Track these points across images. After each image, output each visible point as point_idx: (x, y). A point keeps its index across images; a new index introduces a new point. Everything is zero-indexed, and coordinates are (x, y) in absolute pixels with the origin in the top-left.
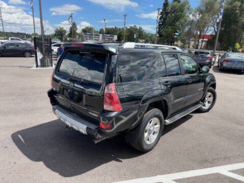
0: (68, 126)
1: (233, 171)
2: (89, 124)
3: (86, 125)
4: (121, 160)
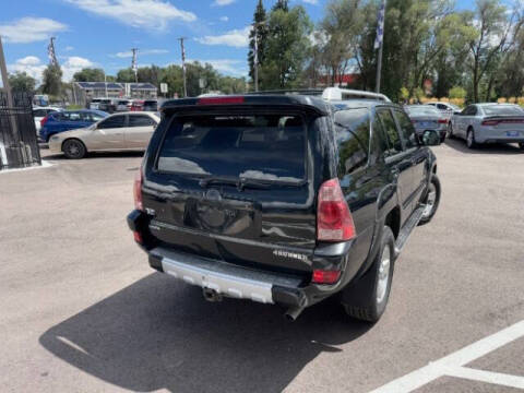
0: (214, 291)
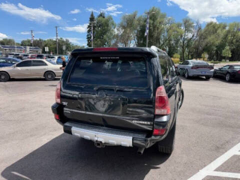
0: (101, 142)
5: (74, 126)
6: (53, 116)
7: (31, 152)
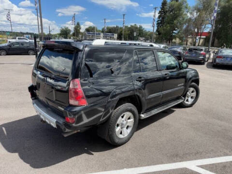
1: (202, 167)
2: (58, 117)
3: (56, 119)
4: (93, 153)
5: (36, 104)
6: (29, 94)
7: (18, 119)
